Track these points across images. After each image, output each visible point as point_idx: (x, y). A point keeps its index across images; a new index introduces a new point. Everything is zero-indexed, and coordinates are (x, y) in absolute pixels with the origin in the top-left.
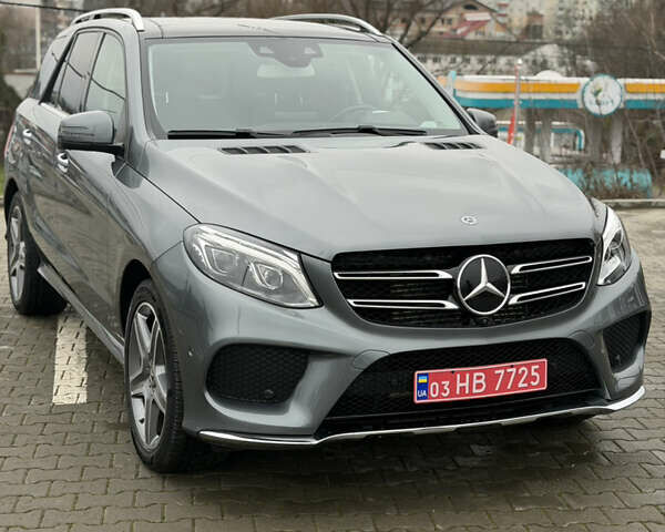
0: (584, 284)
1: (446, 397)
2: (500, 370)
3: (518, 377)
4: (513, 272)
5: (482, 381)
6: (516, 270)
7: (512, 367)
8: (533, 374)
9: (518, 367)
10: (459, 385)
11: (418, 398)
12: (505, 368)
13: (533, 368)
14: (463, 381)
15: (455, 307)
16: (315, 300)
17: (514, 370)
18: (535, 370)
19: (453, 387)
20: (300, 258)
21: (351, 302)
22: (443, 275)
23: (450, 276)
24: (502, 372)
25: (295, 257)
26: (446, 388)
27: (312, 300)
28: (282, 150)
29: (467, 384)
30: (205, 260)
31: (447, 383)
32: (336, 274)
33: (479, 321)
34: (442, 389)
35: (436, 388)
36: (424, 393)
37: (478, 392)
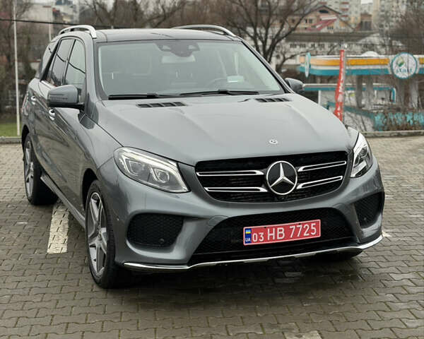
0: (342, 177)
1: (262, 241)
2: (292, 226)
3: (304, 230)
4: (299, 171)
5: (283, 232)
6: (301, 169)
7: (300, 224)
8: (312, 228)
9: (303, 224)
10: (269, 235)
11: (246, 243)
12: (296, 225)
13: (312, 225)
14: (271, 232)
15: (266, 191)
16: (186, 188)
17: (301, 226)
18: (314, 226)
19: (265, 236)
20: (178, 165)
21: (206, 189)
22: (259, 173)
23: (262, 174)
24: (294, 227)
25: (175, 164)
26: (262, 236)
27: (185, 188)
28: (172, 105)
29: (273, 234)
30: (126, 167)
31: (262, 234)
32: (198, 174)
33: (279, 199)
34: (259, 237)
35: (256, 236)
36: (249, 240)
37: (280, 239)
